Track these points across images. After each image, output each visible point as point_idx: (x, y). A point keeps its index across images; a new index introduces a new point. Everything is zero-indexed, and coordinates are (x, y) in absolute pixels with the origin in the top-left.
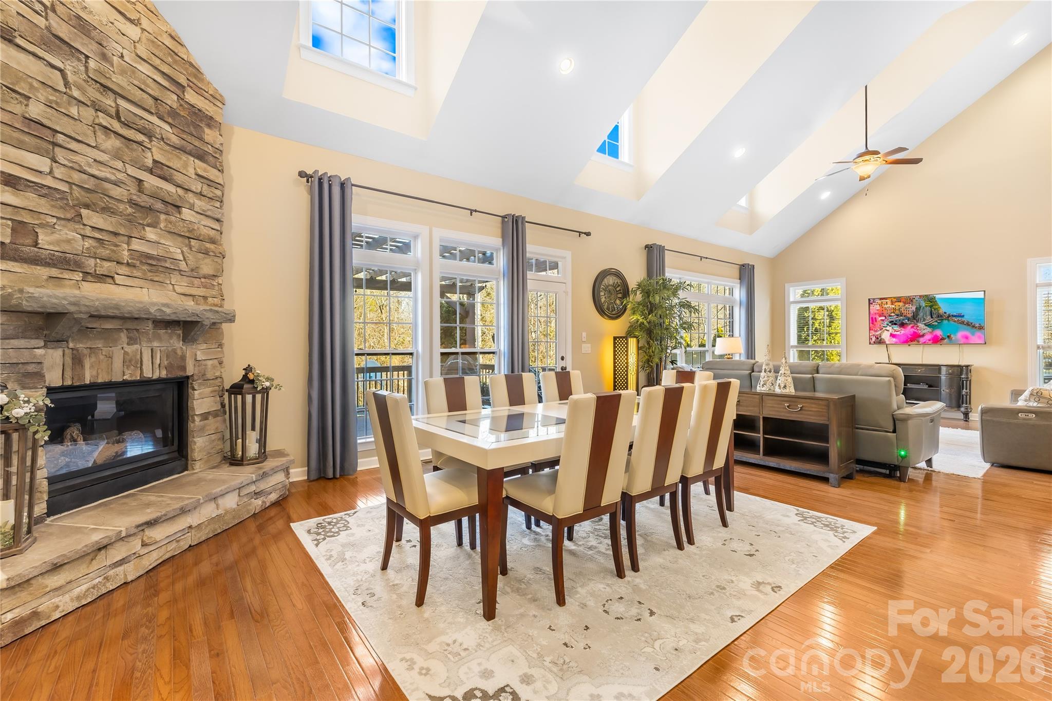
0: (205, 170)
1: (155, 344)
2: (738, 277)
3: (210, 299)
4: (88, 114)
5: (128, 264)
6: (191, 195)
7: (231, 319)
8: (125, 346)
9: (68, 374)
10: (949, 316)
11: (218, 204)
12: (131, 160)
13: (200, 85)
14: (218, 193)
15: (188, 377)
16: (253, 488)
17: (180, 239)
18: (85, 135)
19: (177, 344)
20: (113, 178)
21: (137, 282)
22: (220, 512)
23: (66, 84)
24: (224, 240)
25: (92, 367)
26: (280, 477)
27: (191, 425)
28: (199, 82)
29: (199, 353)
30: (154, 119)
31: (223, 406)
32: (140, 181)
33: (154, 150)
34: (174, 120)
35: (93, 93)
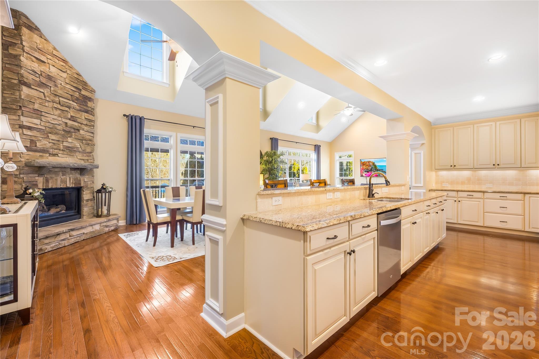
0: (88, 116)
1: (71, 176)
2: (314, 150)
3: (89, 160)
4: (51, 104)
5: (62, 150)
6: (83, 125)
7: (97, 167)
8: (61, 176)
9: (45, 185)
10: (380, 170)
11: (92, 127)
12: (64, 117)
13: (86, 88)
14: (93, 123)
15: (81, 187)
16: (105, 224)
17: (79, 140)
18: (50, 111)
19: (78, 176)
20: (58, 123)
21: (65, 156)
22: (93, 230)
23: (45, 96)
24: (95, 140)
25: (51, 183)
26: (115, 222)
27: (82, 203)
28: (86, 86)
29: (85, 179)
30: (71, 102)
31: (94, 197)
32: (66, 123)
33: (71, 112)
34: (77, 101)
35: (52, 97)
